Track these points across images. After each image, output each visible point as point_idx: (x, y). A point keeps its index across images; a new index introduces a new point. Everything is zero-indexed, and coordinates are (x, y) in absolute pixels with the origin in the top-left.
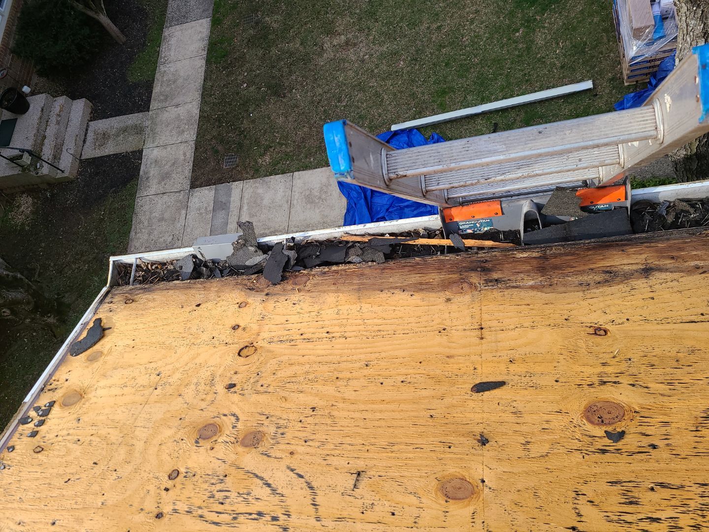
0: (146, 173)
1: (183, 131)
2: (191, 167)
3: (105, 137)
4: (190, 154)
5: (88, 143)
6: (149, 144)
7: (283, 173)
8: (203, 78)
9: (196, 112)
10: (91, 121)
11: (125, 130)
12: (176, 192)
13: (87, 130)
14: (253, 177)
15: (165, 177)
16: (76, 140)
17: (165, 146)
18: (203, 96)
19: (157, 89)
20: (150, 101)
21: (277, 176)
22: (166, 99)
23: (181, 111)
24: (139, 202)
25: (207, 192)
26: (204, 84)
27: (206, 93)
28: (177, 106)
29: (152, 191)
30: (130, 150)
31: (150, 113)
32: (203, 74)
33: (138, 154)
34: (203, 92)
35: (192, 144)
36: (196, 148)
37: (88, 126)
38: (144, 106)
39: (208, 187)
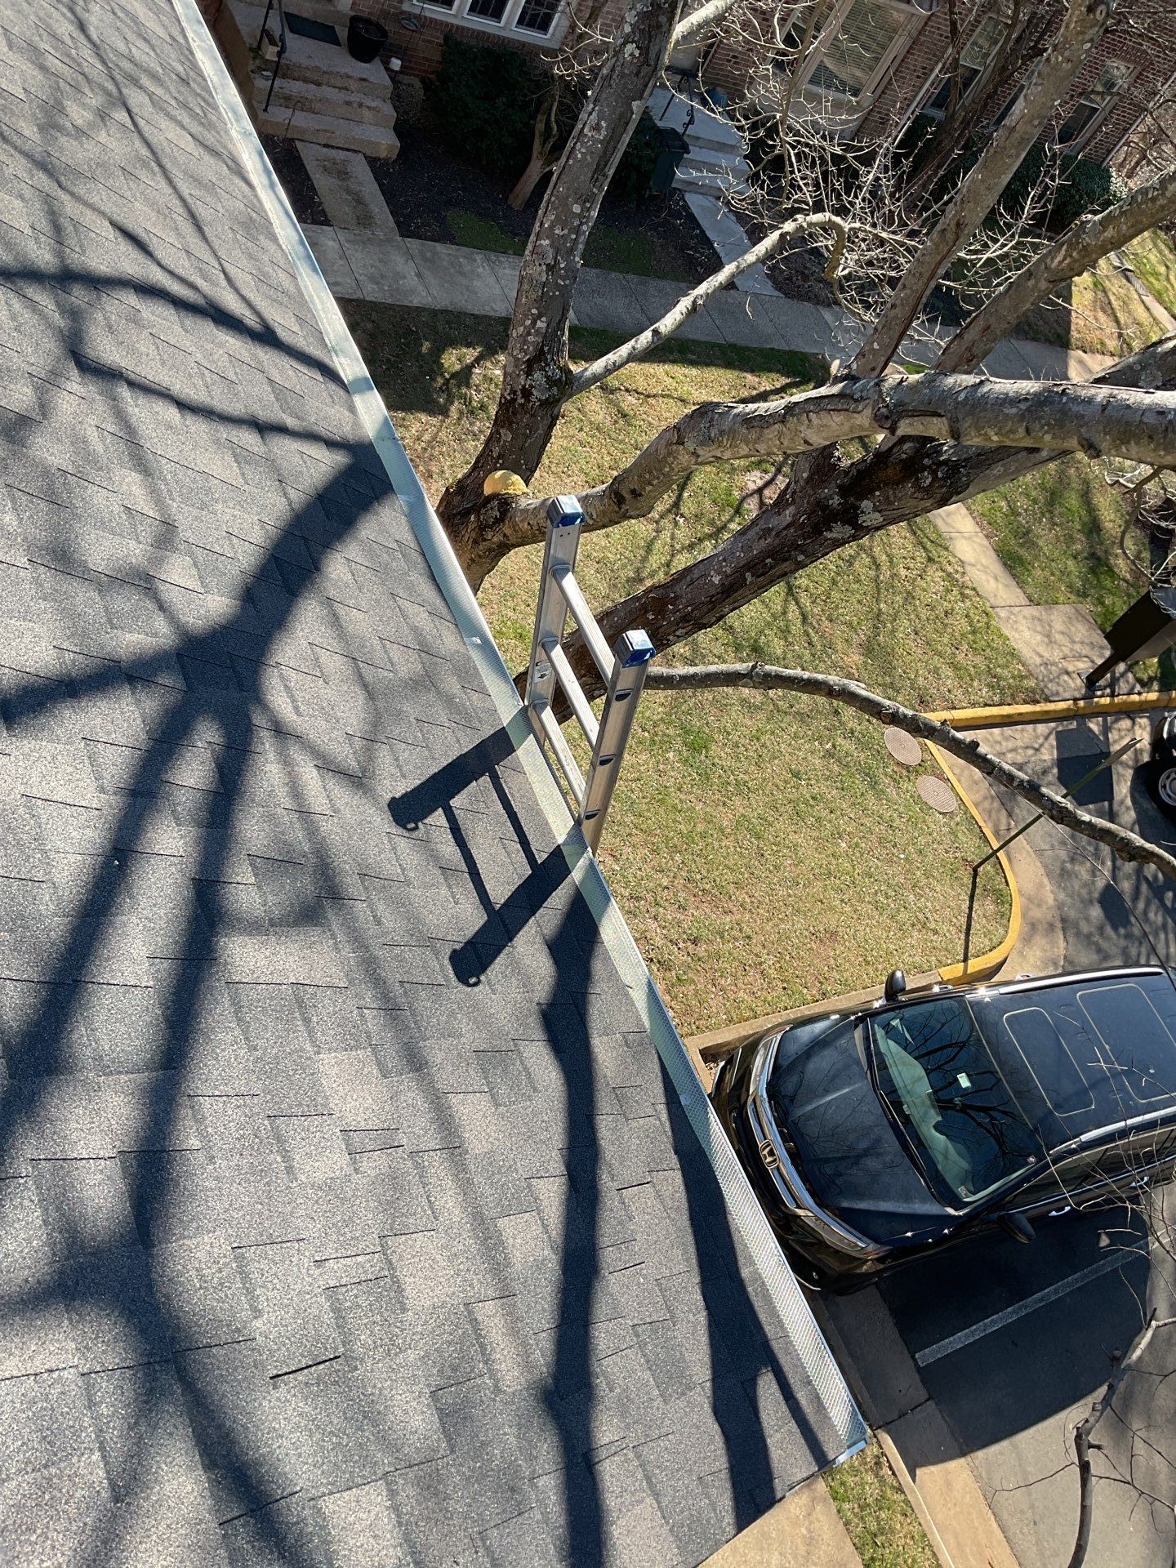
1: (377, 283)
3: (343, 174)
5: (324, 150)
6: (342, 236)
8: (476, 312)
9: (415, 302)
10: (366, 157)
11: (359, 201)
13: (348, 150)
16: (326, 131)
17: (344, 256)
18: (444, 312)
19: (442, 248)
20: (420, 238)
22: (426, 260)
23: (412, 281)
26: (465, 314)
27: (451, 316)
28: (419, 275)
30: (326, 208)
31: (399, 239)
32: (482, 313)
33: (322, 219)
34: (451, 312)
35: (359, 295)
36: (352, 301)
37: (355, 151)
38: (406, 229)
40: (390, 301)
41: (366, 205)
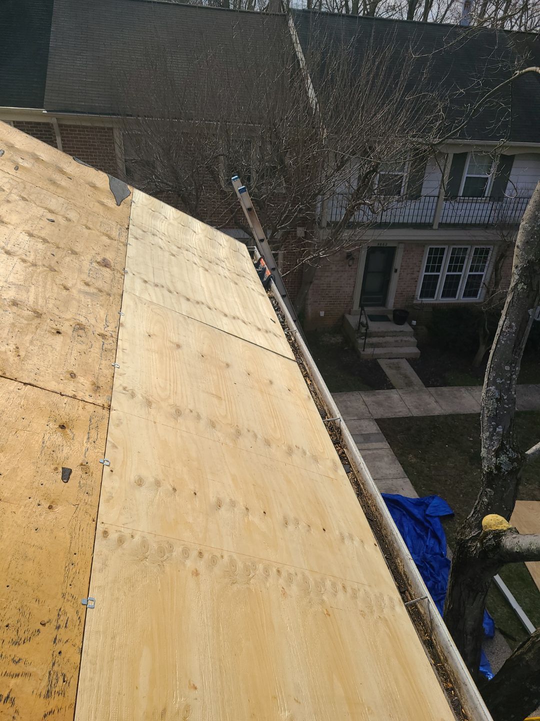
0: (379, 394)
1: (417, 408)
2: (391, 417)
3: (398, 368)
4: (401, 415)
5: (389, 360)
6: (400, 392)
7: (406, 472)
9: (436, 413)
10: (407, 359)
11: (406, 377)
12: (369, 412)
13: (399, 358)
14: (396, 454)
15: (379, 404)
16: (389, 353)
17: (402, 399)
18: (451, 415)
19: (445, 389)
20: (434, 386)
21: (402, 468)
22: (439, 395)
23: (434, 405)
24: (356, 394)
25: (375, 428)
26: (461, 414)
27: (454, 417)
28: (436, 402)
29: (366, 399)
30: (392, 382)
31: (425, 388)
32: (469, 412)
33: (391, 387)
34: (453, 415)
35: (410, 415)
36: (407, 417)
37: (402, 358)
38: (427, 384)
39: (379, 428)
40: (425, 415)
41: (409, 378)
